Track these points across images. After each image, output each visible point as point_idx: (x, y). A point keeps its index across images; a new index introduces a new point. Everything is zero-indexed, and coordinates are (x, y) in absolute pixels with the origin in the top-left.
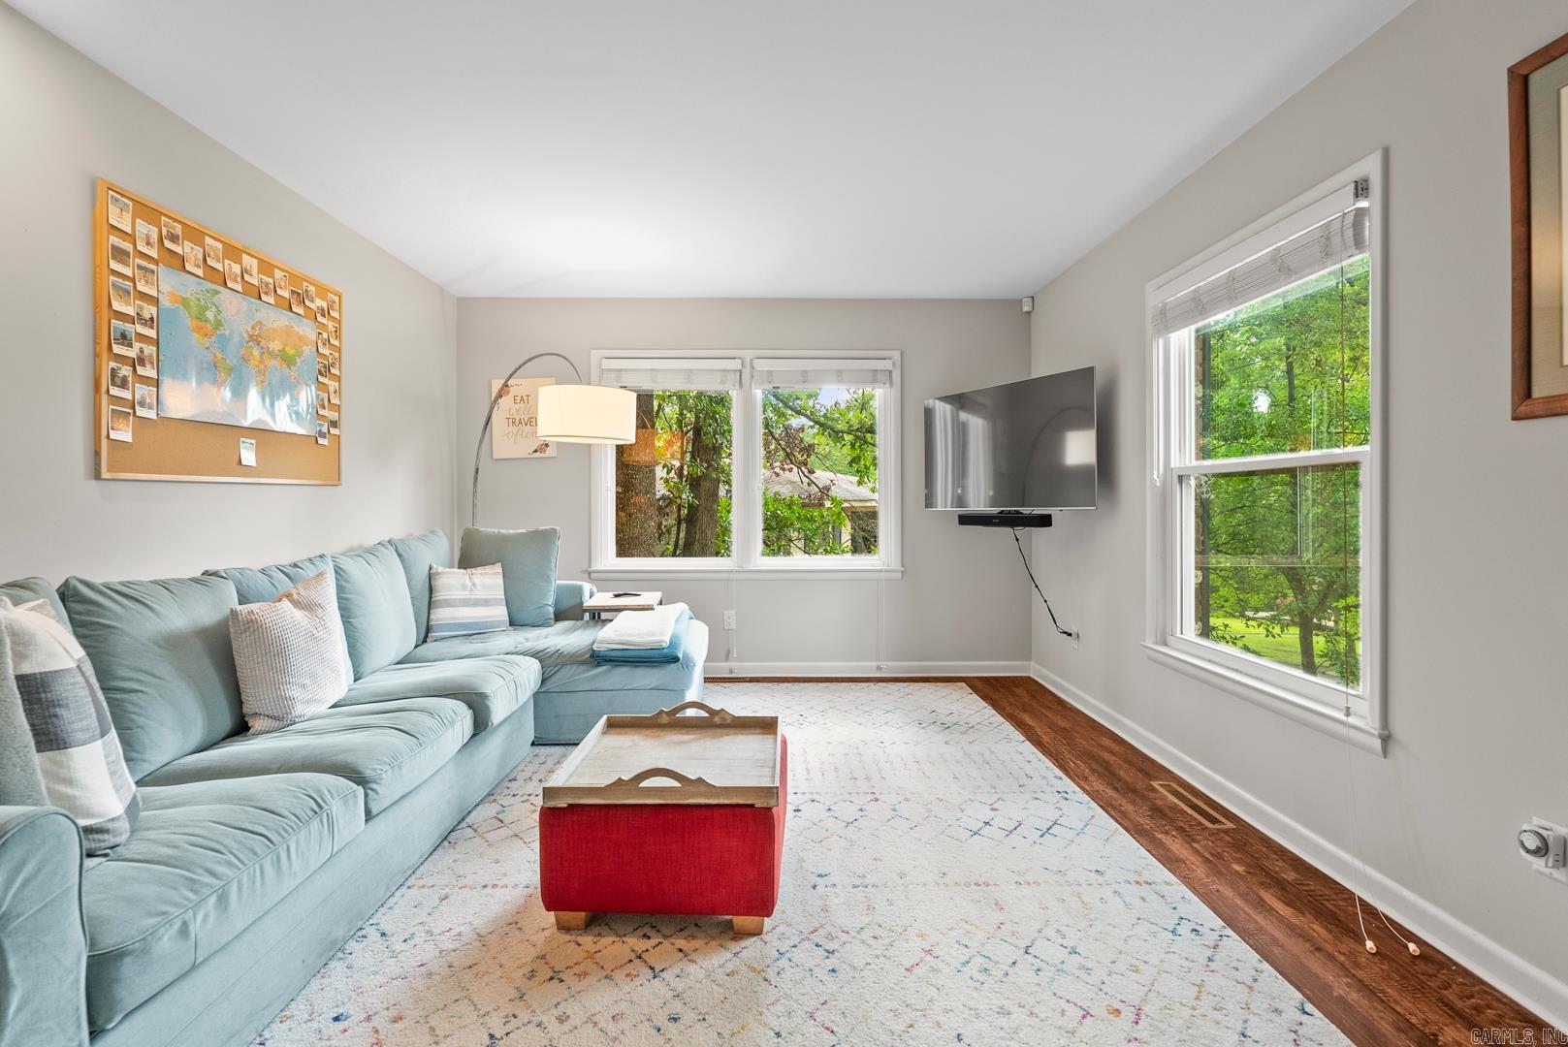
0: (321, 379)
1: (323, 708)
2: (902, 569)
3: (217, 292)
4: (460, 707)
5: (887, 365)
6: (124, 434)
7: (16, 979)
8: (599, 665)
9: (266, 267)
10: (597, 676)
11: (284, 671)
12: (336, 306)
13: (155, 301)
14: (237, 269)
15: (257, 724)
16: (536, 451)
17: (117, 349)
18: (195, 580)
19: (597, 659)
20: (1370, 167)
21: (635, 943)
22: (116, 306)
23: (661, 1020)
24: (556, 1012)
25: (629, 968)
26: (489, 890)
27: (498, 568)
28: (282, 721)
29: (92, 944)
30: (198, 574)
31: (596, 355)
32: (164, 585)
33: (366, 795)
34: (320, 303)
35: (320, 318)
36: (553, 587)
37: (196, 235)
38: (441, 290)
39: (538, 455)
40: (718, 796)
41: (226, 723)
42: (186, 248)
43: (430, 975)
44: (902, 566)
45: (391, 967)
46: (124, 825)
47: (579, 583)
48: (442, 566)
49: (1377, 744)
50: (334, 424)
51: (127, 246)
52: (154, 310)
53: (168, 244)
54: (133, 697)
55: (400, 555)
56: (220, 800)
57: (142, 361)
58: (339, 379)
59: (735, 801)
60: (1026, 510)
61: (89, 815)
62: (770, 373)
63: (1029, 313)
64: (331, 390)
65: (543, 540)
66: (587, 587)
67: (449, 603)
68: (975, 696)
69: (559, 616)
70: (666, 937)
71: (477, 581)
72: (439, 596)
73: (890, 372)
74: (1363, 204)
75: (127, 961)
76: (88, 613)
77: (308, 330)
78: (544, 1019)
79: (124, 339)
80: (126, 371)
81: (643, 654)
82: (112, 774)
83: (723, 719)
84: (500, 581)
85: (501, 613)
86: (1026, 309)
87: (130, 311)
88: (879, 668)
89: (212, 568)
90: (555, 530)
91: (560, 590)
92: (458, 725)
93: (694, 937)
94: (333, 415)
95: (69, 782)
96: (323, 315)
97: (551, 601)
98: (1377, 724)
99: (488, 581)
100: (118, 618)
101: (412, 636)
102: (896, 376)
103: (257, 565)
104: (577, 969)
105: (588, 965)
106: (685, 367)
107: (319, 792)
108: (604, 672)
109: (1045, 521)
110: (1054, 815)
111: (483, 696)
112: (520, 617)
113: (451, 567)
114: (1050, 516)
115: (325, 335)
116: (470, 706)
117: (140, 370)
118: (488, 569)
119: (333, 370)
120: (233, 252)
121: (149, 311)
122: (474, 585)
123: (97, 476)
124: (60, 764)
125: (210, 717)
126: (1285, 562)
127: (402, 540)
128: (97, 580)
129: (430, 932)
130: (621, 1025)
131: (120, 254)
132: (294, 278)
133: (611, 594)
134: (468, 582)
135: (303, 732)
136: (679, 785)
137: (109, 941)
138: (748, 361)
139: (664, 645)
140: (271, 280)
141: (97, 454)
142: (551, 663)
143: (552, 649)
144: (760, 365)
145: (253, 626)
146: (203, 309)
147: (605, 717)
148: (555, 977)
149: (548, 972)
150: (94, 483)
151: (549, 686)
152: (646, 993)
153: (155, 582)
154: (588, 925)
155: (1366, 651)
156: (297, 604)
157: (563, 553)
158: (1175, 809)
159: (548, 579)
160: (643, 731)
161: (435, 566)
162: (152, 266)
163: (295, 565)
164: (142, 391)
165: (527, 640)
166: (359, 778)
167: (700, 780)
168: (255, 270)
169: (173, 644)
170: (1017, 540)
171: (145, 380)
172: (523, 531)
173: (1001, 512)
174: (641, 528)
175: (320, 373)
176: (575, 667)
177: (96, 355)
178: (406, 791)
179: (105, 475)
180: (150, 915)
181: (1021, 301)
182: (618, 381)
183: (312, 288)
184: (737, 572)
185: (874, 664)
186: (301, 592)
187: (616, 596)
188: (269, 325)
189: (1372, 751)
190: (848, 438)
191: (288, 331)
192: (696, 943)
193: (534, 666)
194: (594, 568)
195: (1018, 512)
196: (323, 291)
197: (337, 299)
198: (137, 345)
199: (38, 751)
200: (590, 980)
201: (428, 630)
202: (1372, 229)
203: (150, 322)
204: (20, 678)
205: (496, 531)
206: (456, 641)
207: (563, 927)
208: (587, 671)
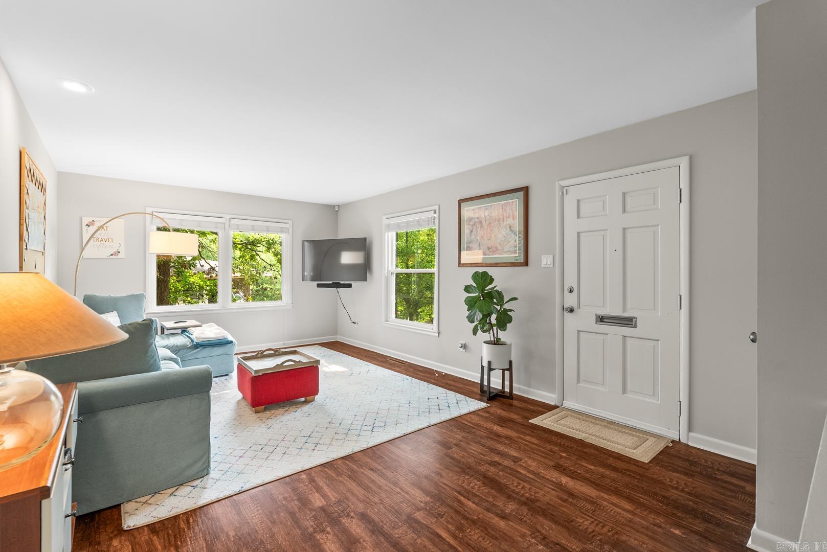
5: (287, 225)
6: (26, 258)
9: (39, 174)
16: (112, 255)
19: (198, 345)
20: (436, 208)
21: (282, 410)
24: (278, 422)
27: (115, 313)
31: (149, 210)
34: (44, 187)
38: (55, 169)
39: (113, 257)
40: (304, 365)
44: (293, 304)
49: (437, 335)
50: (45, 245)
59: (309, 365)
60: (342, 282)
62: (237, 225)
63: (338, 211)
65: (137, 299)
66: (158, 320)
68: (323, 348)
70: (290, 407)
73: (288, 229)
74: (435, 215)
81: (217, 341)
84: (118, 318)
86: (336, 210)
88: (284, 344)
90: (142, 294)
96: (45, 193)
98: (437, 330)
104: (273, 416)
105: (275, 415)
108: (199, 351)
109: (350, 286)
110: (368, 369)
114: (351, 284)
118: (111, 314)
126: (405, 296)
132: (42, 176)
133: (173, 322)
136: (294, 363)
138: (228, 219)
141: (21, 266)
144: (233, 221)
148: (268, 418)
154: (265, 410)
155: (435, 316)
158: (394, 363)
160: (254, 360)
167: (300, 361)
170: (338, 292)
172: (125, 295)
173: (333, 283)
181: (335, 206)
183: (43, 180)
187: (175, 323)
189: (436, 337)
190: (239, 246)
192: (298, 406)
194: (147, 311)
195: (339, 283)
197: (46, 183)
202: (437, 220)
207: (257, 412)
208: (190, 352)
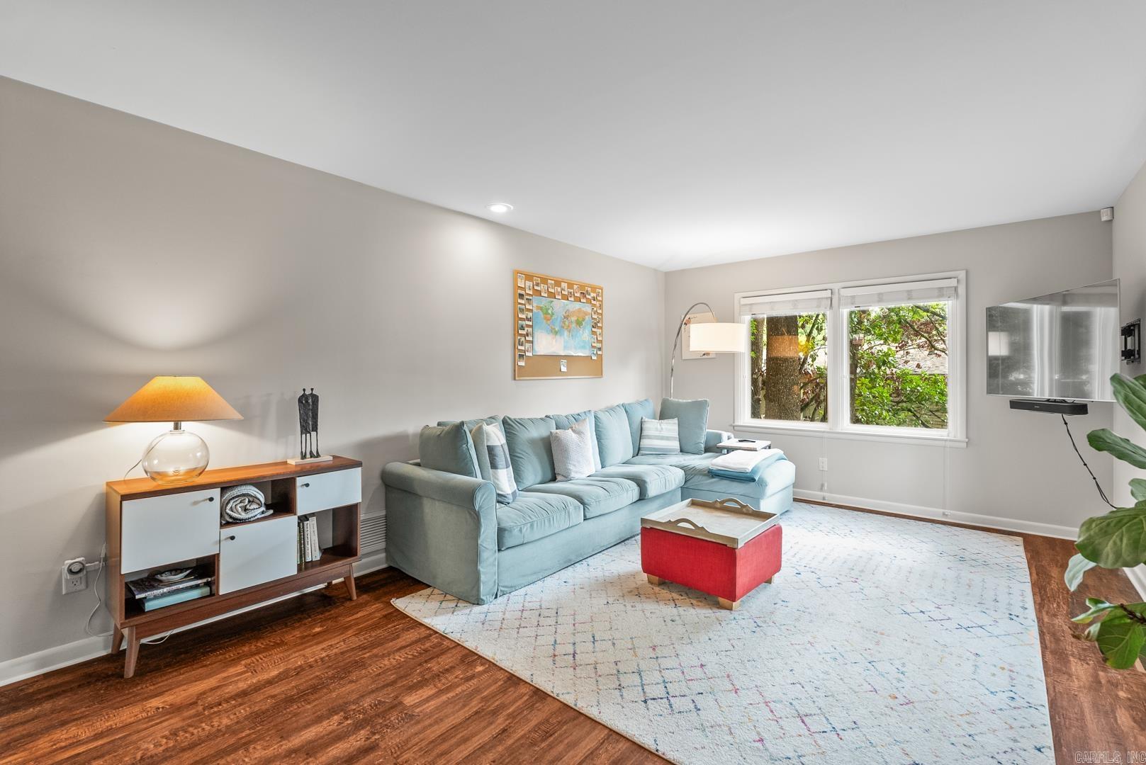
0: (593, 329)
1: (584, 476)
2: (967, 440)
3: (552, 301)
4: (633, 485)
5: (953, 282)
6: (522, 363)
7: (483, 525)
8: (713, 477)
9: (570, 285)
10: (712, 483)
11: (567, 458)
12: (600, 295)
13: (531, 311)
14: (559, 289)
15: (559, 478)
16: (704, 355)
17: (520, 332)
18: (542, 419)
19: (712, 474)
21: (675, 596)
22: (520, 316)
23: (668, 619)
24: (632, 604)
25: (667, 602)
26: (630, 563)
27: (676, 421)
28: (567, 478)
29: (499, 524)
30: (543, 416)
31: (737, 296)
32: (531, 420)
33: (584, 509)
34: (593, 295)
35: (593, 302)
36: (705, 433)
37: (544, 281)
38: (655, 270)
39: (707, 357)
40: (710, 537)
41: (549, 476)
42: (542, 287)
43: (597, 580)
44: (967, 438)
45: (587, 574)
46: (511, 497)
47: (720, 432)
48: (649, 418)
50: (600, 349)
51: (523, 292)
52: (531, 314)
53: (536, 288)
54: (521, 460)
55: (626, 412)
56: (538, 498)
57: (527, 335)
58: (601, 328)
59: (718, 541)
60: (1070, 400)
61: (502, 491)
62: (853, 297)
63: (1110, 221)
64: (598, 333)
65: (700, 406)
66: (725, 435)
67: (649, 437)
69: (707, 450)
70: (689, 598)
71: (663, 427)
72: (645, 433)
73: (956, 288)
75: (506, 532)
76: (510, 429)
77: (588, 309)
78: (627, 604)
79: (522, 328)
80: (523, 339)
81: (735, 474)
82: (509, 481)
83: (747, 510)
84: (676, 427)
85: (676, 445)
86: (1104, 218)
87: (524, 316)
88: (945, 514)
89: (548, 414)
90: (706, 401)
91: (709, 435)
92: (630, 492)
93: (701, 602)
94: (599, 345)
95: (498, 479)
96: (594, 300)
97: (703, 440)
99: (670, 428)
100: (518, 432)
101: (631, 452)
102: (962, 290)
103: (564, 414)
104: (648, 596)
105: (653, 596)
106: (793, 299)
107: (566, 502)
108: (715, 482)
109: (1084, 409)
111: (644, 482)
112: (685, 448)
113: (655, 418)
114: (1085, 405)
115: (595, 309)
116: (638, 485)
117: (527, 338)
118: (670, 421)
119: (599, 325)
120: (558, 283)
121: (530, 315)
122: (662, 428)
123: (515, 379)
124: (495, 473)
125: (544, 472)
127: (629, 404)
128: (512, 417)
129: (603, 569)
130: (652, 615)
131: (521, 296)
132: (582, 286)
133: (737, 440)
134: (659, 426)
135: (572, 483)
136: (693, 528)
137: (503, 525)
138: (837, 291)
139: (748, 471)
140: (572, 291)
141: (515, 371)
142: (690, 473)
143: (691, 466)
144: (845, 292)
145: (557, 438)
146: (547, 309)
147: (690, 499)
148: (639, 595)
149: (637, 593)
150: (513, 381)
151: (688, 484)
152: (669, 610)
153: (529, 419)
156: (574, 431)
157: (710, 414)
159: (701, 429)
160: (707, 509)
161: (644, 418)
162: (531, 298)
163: (579, 415)
164: (528, 345)
165: (684, 460)
166: (582, 502)
167: (703, 528)
168: (566, 289)
169: (533, 442)
170: (1066, 424)
171: (528, 342)
172: (690, 401)
173: (1048, 401)
174: (786, 399)
175: (593, 327)
176: (701, 477)
177: (514, 335)
178: (602, 513)
179: (517, 378)
180: (512, 522)
181: (1099, 212)
182: (750, 311)
183: (589, 289)
184: (828, 432)
185: (942, 510)
186: (576, 426)
187: (740, 441)
188: (571, 310)
191: (580, 310)
192: (700, 604)
193: (681, 473)
194: (736, 424)
195: (1062, 401)
196: (594, 289)
197: (600, 291)
198: (526, 329)
199: (492, 468)
200: (650, 600)
201: (639, 449)
203: (529, 320)
204: (487, 446)
205: (676, 400)
206: (652, 456)
207: (650, 582)
208: (707, 480)
